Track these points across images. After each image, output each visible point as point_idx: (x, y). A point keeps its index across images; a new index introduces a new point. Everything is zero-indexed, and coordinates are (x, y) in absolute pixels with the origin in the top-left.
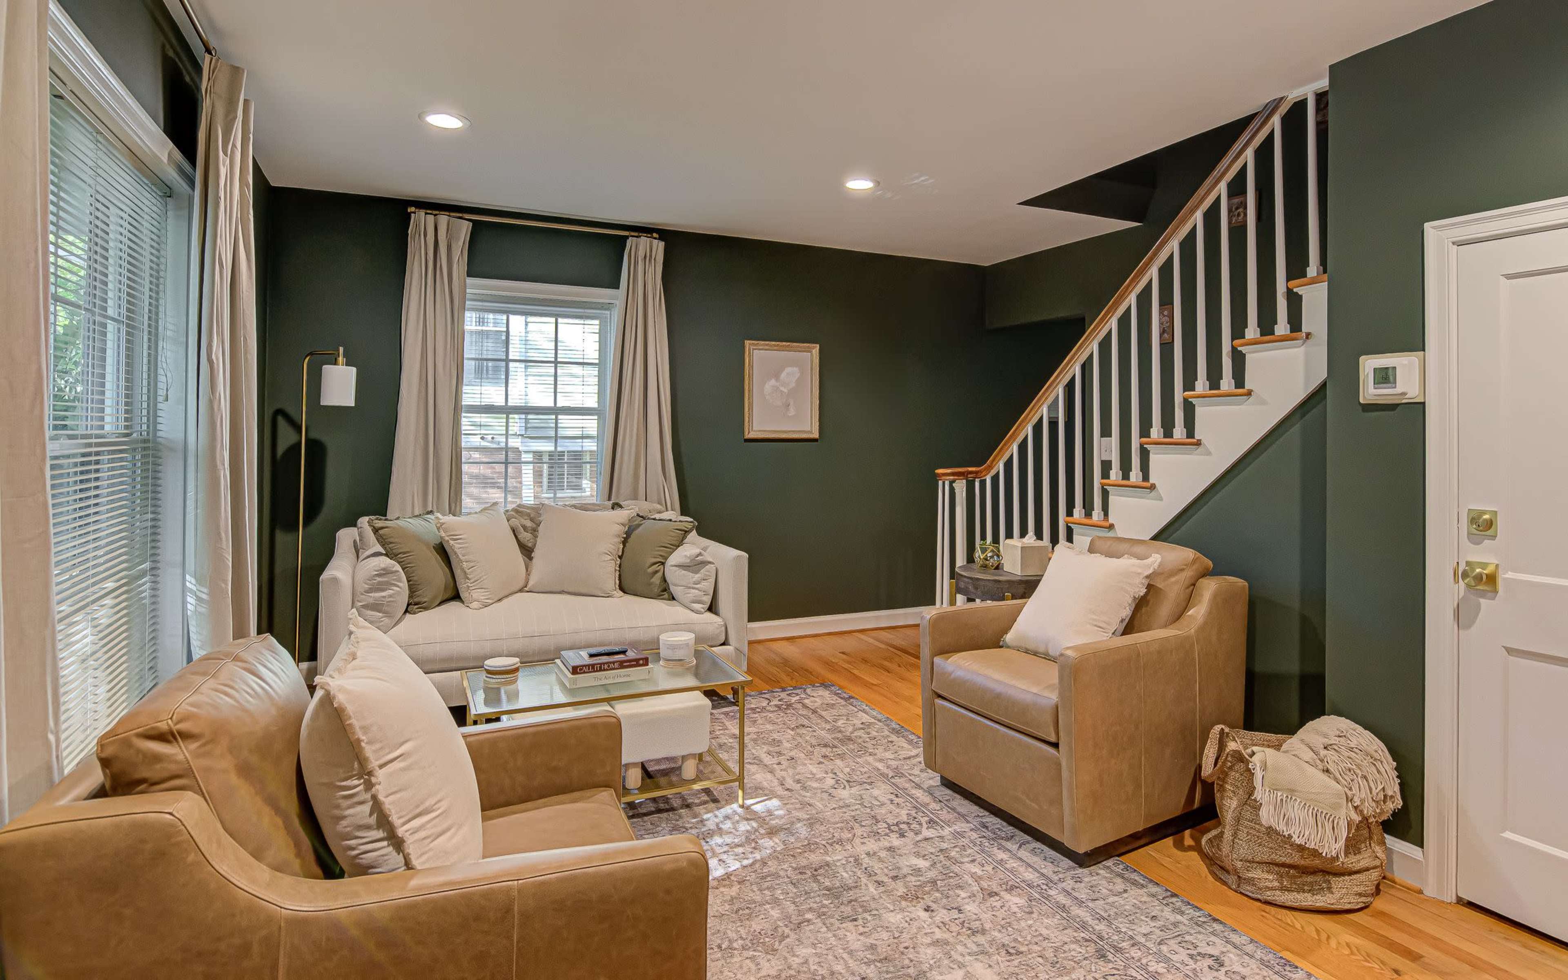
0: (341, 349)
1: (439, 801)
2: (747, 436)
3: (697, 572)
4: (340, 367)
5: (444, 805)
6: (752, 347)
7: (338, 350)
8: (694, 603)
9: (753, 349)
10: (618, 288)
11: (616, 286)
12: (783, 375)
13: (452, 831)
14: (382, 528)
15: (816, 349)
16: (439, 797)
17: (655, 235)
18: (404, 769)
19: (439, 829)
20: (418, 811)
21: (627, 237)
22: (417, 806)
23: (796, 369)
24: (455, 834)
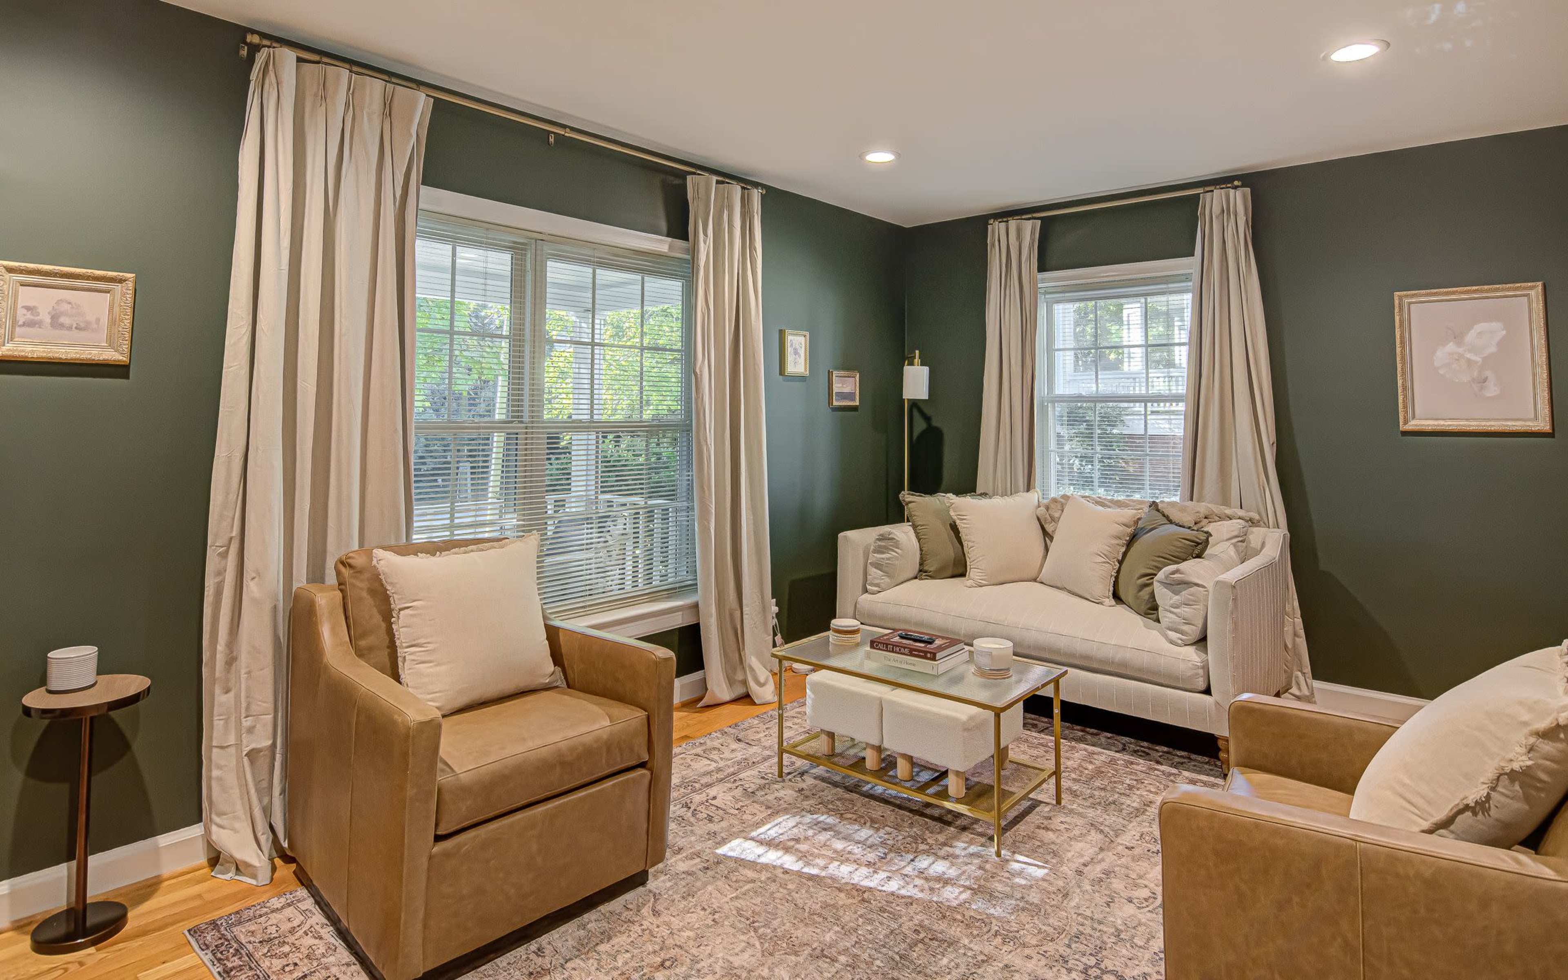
0: (917, 352)
1: (428, 643)
2: (1403, 427)
3: (1176, 593)
4: (916, 367)
5: (430, 647)
6: (1407, 301)
7: (915, 353)
8: (1170, 630)
9: (1410, 303)
10: (1193, 255)
11: (1192, 254)
12: (1470, 337)
13: (431, 664)
14: (910, 502)
15: (1536, 291)
16: (428, 640)
17: (1236, 183)
18: (412, 616)
19: (423, 659)
20: (414, 643)
21: (1199, 194)
22: (414, 640)
23: (1496, 325)
24: (431, 667)
